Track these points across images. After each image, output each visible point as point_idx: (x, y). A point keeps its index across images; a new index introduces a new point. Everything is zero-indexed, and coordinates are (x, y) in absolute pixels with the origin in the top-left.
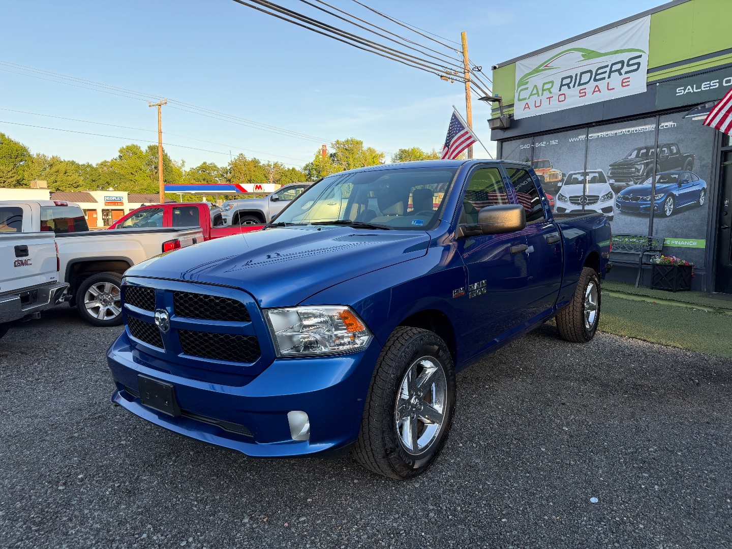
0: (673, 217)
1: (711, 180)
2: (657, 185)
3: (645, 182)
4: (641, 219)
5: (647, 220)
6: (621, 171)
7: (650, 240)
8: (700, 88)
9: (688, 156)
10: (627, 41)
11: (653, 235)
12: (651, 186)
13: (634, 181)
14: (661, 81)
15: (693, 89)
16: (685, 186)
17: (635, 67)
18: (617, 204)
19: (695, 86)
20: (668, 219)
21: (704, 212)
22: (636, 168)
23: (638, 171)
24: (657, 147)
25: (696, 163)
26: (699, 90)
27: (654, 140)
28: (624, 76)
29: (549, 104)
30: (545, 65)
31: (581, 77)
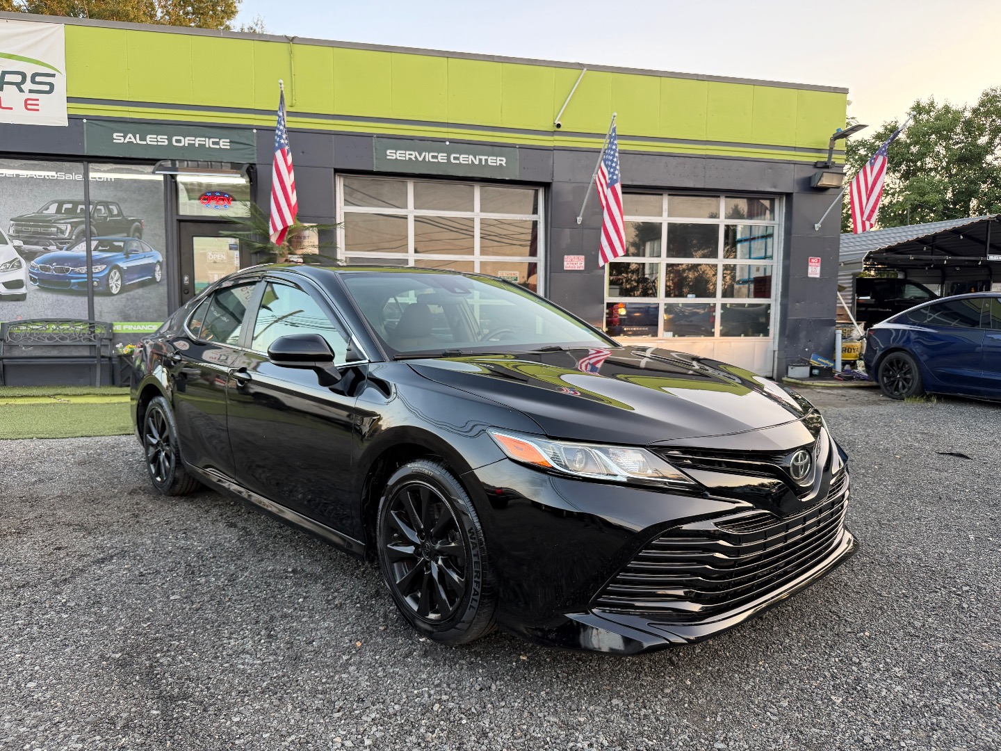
0: (123, 295)
1: (167, 251)
2: (94, 253)
3: (75, 248)
4: (74, 298)
5: (86, 299)
6: (33, 229)
7: (92, 326)
8: (146, 140)
9: (134, 221)
10: (28, 47)
11: (97, 319)
12: (85, 254)
13: (56, 245)
14: (88, 117)
15: (135, 139)
16: (133, 257)
17: (47, 88)
18: (31, 277)
19: (138, 136)
20: (115, 297)
21: (163, 290)
22: (58, 228)
23: (63, 232)
24: (87, 202)
25: (146, 230)
26: (144, 143)
27: (83, 193)
28: (27, 95)
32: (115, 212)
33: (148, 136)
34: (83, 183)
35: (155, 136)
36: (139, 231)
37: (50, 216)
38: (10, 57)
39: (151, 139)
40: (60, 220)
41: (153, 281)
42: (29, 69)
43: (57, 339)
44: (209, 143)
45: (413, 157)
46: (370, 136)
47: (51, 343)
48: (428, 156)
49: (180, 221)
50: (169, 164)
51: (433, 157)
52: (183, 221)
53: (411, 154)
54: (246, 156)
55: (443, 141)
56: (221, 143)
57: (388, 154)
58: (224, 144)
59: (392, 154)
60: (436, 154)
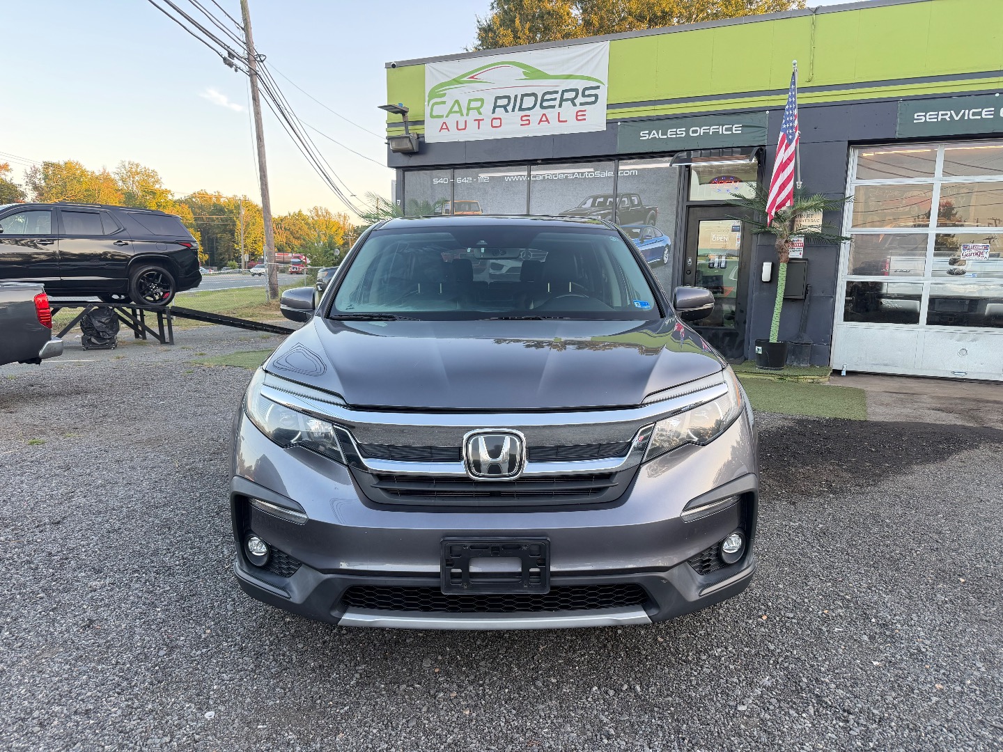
1: (676, 235)
8: (667, 135)
9: (650, 209)
10: (582, 67)
14: (624, 121)
15: (658, 134)
16: (648, 241)
17: (593, 99)
19: (660, 131)
24: (616, 195)
25: (659, 217)
26: (665, 137)
27: (612, 188)
28: (579, 108)
29: (479, 128)
30: (471, 76)
31: (522, 100)
32: (636, 203)
33: (670, 130)
34: (613, 179)
35: (675, 130)
36: (654, 218)
37: (586, 209)
38: (569, 77)
39: (670, 133)
40: (594, 212)
41: (662, 263)
42: (580, 85)
44: (722, 130)
45: (947, 117)
46: (895, 100)
48: (969, 114)
49: (689, 207)
50: (684, 155)
51: (974, 114)
52: (692, 207)
53: (947, 114)
54: (757, 139)
55: (991, 93)
56: (734, 129)
57: (916, 117)
58: (737, 129)
59: (920, 117)
60: (981, 110)
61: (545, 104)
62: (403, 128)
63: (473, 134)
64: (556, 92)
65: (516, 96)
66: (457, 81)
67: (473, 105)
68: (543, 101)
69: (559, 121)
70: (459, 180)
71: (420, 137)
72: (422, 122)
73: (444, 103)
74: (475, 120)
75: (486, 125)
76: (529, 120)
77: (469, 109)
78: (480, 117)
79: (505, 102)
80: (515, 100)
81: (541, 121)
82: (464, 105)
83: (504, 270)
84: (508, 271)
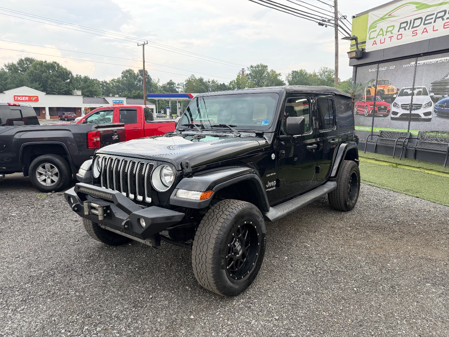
6: (439, 87)
13: (448, 95)
18: (435, 110)
29: (391, 41)
30: (389, 14)
31: (414, 22)
37: (447, 79)
43: (439, 140)
47: (436, 142)
61: (426, 22)
62: (355, 47)
63: (388, 44)
64: (434, 14)
65: (411, 21)
66: (382, 18)
67: (389, 29)
68: (425, 21)
69: (434, 31)
70: (380, 69)
71: (363, 50)
72: (365, 42)
73: (375, 31)
74: (389, 37)
75: (394, 39)
76: (417, 33)
77: (387, 32)
78: (391, 35)
79: (405, 25)
80: (410, 23)
81: (423, 32)
82: (385, 30)
83: (398, 116)
84: (400, 116)
